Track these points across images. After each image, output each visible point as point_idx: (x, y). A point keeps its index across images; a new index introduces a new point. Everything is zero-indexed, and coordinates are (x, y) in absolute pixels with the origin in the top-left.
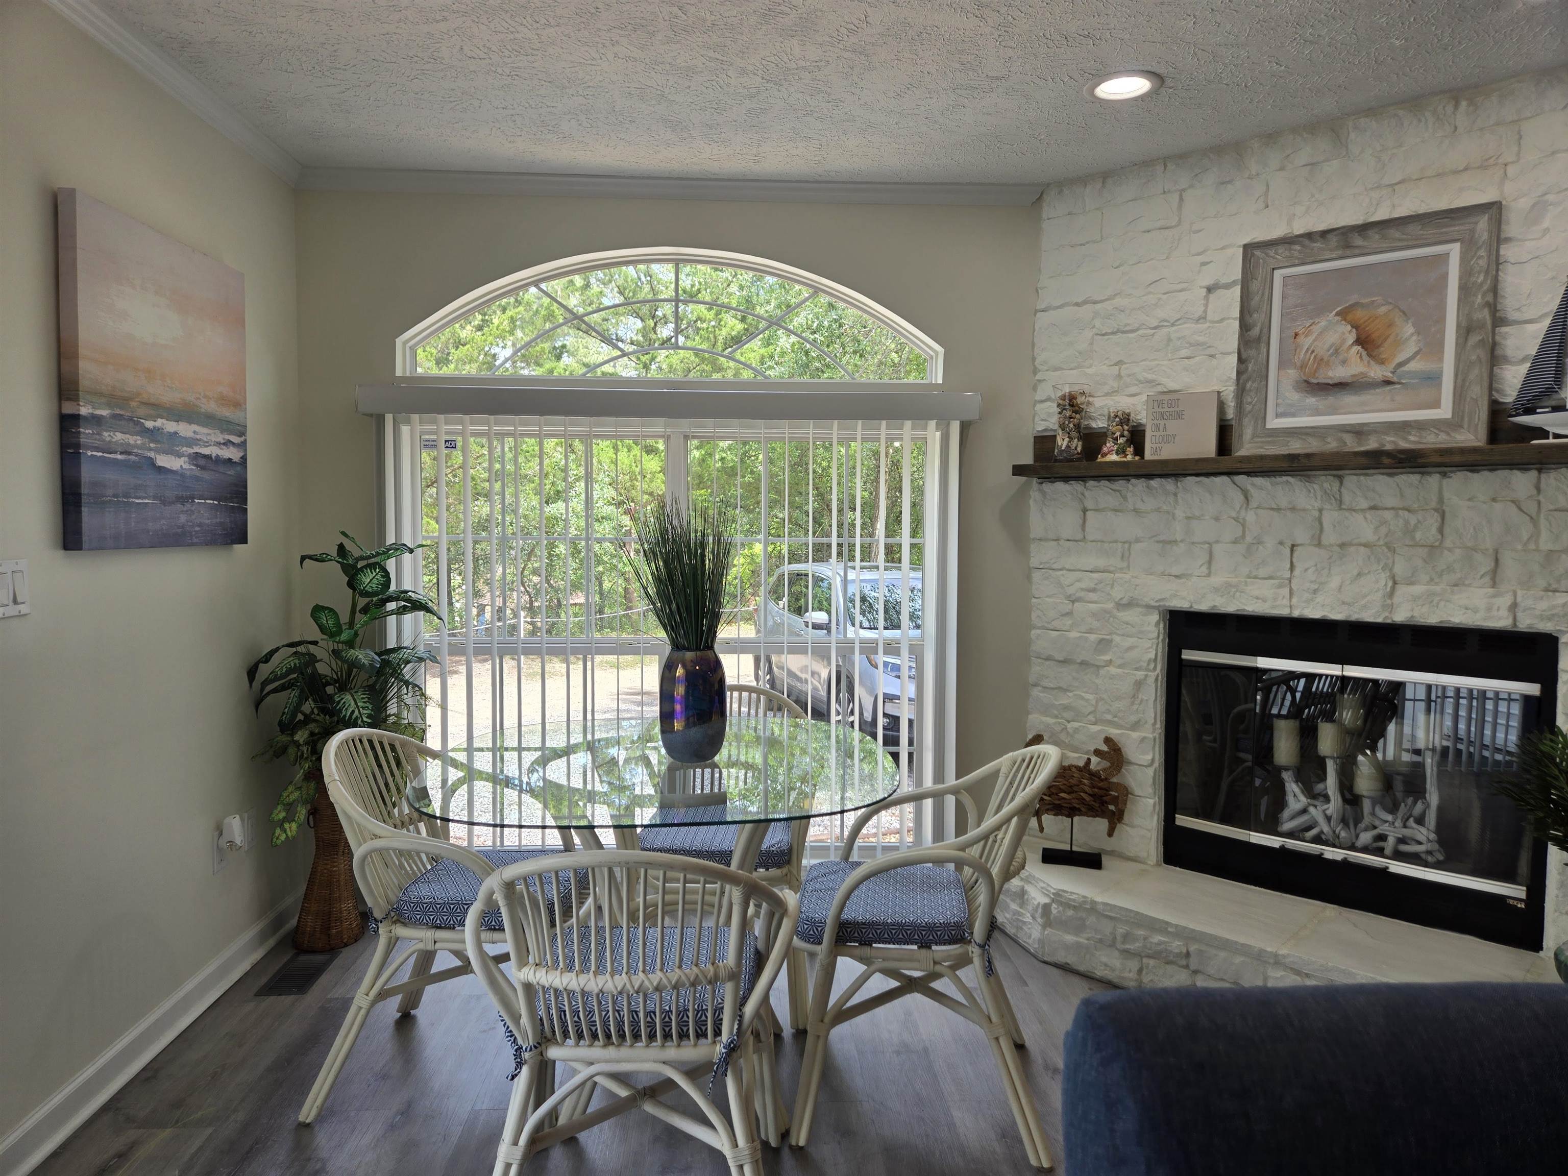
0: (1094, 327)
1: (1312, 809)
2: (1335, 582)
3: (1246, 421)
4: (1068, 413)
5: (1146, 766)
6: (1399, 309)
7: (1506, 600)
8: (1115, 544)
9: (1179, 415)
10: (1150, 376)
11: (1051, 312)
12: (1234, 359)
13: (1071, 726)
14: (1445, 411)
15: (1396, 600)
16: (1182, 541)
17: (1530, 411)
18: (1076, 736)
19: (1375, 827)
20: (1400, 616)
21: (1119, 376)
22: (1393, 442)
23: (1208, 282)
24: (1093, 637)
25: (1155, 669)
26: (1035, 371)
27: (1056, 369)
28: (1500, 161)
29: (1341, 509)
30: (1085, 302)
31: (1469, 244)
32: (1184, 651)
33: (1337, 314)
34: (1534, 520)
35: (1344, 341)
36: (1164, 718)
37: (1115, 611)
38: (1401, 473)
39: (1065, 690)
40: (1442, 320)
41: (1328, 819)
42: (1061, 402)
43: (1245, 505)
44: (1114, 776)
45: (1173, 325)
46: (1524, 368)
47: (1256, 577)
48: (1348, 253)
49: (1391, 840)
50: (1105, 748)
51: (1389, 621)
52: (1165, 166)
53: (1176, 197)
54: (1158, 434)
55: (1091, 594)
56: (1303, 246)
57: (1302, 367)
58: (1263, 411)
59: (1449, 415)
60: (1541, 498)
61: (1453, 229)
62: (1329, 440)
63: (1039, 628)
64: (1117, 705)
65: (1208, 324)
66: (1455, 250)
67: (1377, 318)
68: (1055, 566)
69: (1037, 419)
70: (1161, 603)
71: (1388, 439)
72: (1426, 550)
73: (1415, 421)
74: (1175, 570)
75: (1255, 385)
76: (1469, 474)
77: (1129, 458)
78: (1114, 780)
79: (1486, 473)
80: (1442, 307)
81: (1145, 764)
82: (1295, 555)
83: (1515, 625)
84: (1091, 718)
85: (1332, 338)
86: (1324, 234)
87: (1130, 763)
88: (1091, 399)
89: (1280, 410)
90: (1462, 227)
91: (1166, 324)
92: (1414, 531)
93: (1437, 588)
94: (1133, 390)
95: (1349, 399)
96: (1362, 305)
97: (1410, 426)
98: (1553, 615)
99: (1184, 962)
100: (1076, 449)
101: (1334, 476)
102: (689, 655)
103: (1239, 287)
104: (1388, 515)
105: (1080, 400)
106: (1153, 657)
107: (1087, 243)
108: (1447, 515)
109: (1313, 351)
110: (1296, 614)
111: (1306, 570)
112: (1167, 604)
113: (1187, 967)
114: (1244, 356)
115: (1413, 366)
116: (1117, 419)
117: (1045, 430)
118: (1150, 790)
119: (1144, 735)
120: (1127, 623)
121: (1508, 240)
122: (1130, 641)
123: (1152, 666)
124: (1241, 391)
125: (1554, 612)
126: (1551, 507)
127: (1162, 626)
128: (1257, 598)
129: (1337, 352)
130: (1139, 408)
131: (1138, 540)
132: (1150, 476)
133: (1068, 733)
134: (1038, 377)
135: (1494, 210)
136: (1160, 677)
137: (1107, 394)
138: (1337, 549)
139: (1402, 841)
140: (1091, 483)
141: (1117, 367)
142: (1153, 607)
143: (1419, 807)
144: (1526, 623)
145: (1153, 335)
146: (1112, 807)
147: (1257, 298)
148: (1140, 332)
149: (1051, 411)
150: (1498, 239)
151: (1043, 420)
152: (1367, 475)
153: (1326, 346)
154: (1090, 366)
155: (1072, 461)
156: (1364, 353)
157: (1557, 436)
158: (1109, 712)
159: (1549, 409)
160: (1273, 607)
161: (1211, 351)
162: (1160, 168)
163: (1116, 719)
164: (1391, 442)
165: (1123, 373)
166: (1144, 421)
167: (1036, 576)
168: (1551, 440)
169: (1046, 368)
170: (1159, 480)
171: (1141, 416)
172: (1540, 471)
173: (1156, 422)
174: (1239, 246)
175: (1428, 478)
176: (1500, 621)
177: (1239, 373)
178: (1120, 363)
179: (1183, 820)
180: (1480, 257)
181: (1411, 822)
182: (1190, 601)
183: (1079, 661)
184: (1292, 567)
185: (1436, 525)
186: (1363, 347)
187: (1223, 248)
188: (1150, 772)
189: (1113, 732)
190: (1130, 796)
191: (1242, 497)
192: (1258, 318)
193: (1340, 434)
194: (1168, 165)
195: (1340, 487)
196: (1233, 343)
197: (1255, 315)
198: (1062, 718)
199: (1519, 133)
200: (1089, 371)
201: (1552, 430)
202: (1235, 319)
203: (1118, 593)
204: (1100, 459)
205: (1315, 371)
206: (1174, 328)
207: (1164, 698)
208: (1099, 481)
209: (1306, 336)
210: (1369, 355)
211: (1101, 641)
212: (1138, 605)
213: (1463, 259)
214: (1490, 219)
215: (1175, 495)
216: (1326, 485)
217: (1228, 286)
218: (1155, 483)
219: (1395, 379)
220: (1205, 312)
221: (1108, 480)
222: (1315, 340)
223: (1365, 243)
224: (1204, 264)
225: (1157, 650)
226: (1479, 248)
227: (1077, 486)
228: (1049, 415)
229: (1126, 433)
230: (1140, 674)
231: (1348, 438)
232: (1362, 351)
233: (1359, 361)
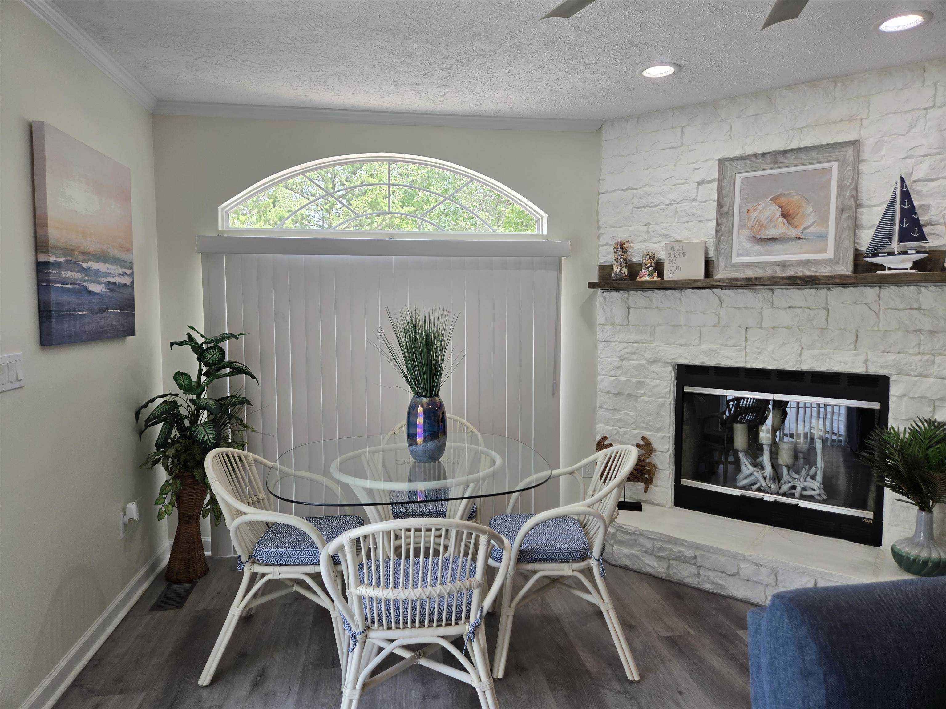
0: (633, 203)
1: (756, 473)
2: (770, 348)
3: (720, 259)
4: (620, 253)
5: (665, 452)
6: (805, 198)
7: (862, 358)
8: (646, 327)
9: (683, 255)
10: (665, 232)
11: (608, 194)
12: (714, 223)
13: (622, 430)
14: (829, 255)
15: (803, 358)
16: (684, 326)
17: (876, 255)
18: (625, 436)
19: (789, 482)
20: (805, 367)
21: (648, 232)
22: (803, 272)
23: (699, 179)
24: (634, 380)
25: (669, 397)
26: (599, 228)
27: (612, 227)
28: (859, 117)
29: (773, 308)
30: (628, 189)
31: (843, 163)
32: (685, 387)
33: (771, 200)
34: (877, 315)
35: (775, 214)
36: (674, 425)
37: (646, 365)
38: (806, 288)
39: (619, 410)
40: (828, 204)
41: (765, 478)
42: (616, 246)
43: (720, 305)
44: (647, 458)
45: (678, 203)
46: (872, 232)
47: (726, 346)
48: (776, 166)
49: (799, 489)
50: (642, 443)
51: (799, 369)
52: (673, 113)
53: (680, 130)
54: (671, 265)
55: (633, 356)
56: (752, 161)
57: (752, 229)
58: (730, 253)
59: (832, 257)
60: (880, 302)
61: (834, 154)
62: (767, 269)
63: (603, 375)
64: (649, 418)
65: (698, 203)
66: (835, 166)
67: (792, 202)
68: (612, 340)
69: (600, 254)
70: (673, 361)
71: (799, 269)
72: (820, 330)
73: (814, 260)
74: (681, 342)
75: (726, 238)
76: (842, 288)
77: (655, 279)
78: (647, 461)
79: (851, 289)
80: (828, 197)
81: (665, 451)
82: (748, 333)
83: (867, 371)
84: (633, 426)
85: (767, 213)
86: (763, 155)
87: (655, 451)
88: (632, 245)
89: (740, 252)
90: (839, 153)
91: (674, 202)
92: (812, 320)
93: (825, 351)
94: (656, 239)
95: (777, 247)
96: (785, 195)
97: (811, 262)
98: (887, 366)
99: (693, 562)
100: (624, 273)
101: (769, 289)
102: (425, 400)
103: (717, 182)
104: (799, 311)
105: (626, 245)
106: (669, 391)
107: (629, 155)
108: (830, 311)
109: (758, 220)
110: (749, 366)
111: (754, 342)
112: (676, 361)
113: (695, 564)
114: (719, 222)
115: (811, 229)
116: (648, 257)
117: (605, 262)
118: (668, 466)
119: (664, 435)
120: (654, 372)
121: (863, 161)
122: (655, 382)
123: (668, 396)
124: (718, 242)
125: (888, 364)
126: (886, 307)
127: (673, 373)
128: (727, 357)
129: (771, 221)
130: (659, 250)
131: (659, 325)
132: (666, 289)
133: (620, 434)
134: (600, 231)
135: (856, 144)
136: (672, 402)
137: (641, 242)
138: (772, 330)
139: (804, 489)
140: (632, 293)
141: (647, 227)
142: (668, 363)
143: (813, 470)
144: (872, 370)
145: (667, 208)
146: (647, 476)
147: (727, 190)
148: (660, 207)
149: (609, 251)
150: (858, 160)
151: (604, 256)
152: (786, 289)
153: (765, 217)
154: (631, 226)
155: (622, 280)
156: (786, 222)
157: (890, 269)
158: (643, 422)
159: (886, 254)
160: (737, 362)
161: (700, 219)
162: (671, 113)
163: (647, 426)
164: (801, 272)
165: (650, 230)
166: (663, 257)
167: (600, 346)
168: (887, 272)
169: (605, 226)
170: (671, 291)
171: (662, 255)
172: (880, 287)
173: (670, 258)
174: (716, 160)
175: (819, 290)
176: (859, 369)
177: (717, 232)
178: (649, 224)
179: (685, 482)
180: (848, 170)
181: (808, 479)
182: (689, 359)
183: (626, 394)
184: (746, 340)
185: (825, 316)
186: (785, 219)
187: (707, 160)
188: (667, 455)
189: (646, 434)
190: (656, 469)
191: (719, 301)
192: (726, 201)
193: (773, 267)
194: (675, 112)
195: (772, 296)
196: (713, 214)
197: (725, 199)
198: (616, 426)
199: (869, 102)
200: (630, 228)
201: (887, 265)
202: (714, 201)
203: (648, 355)
204: (638, 279)
205: (759, 231)
206: (679, 205)
207: (674, 414)
208: (637, 291)
209: (754, 212)
210: (789, 223)
211: (639, 382)
212: (659, 362)
213: (840, 172)
214: (854, 149)
215: (680, 299)
216: (765, 294)
217: (709, 182)
218: (669, 292)
219: (802, 236)
220: (697, 196)
221: (642, 291)
222: (758, 214)
223: (786, 161)
224: (696, 169)
225: (670, 387)
226: (848, 165)
227: (624, 294)
228: (608, 253)
229: (653, 264)
230: (661, 401)
231: (778, 269)
232: (784, 220)
233: (783, 226)
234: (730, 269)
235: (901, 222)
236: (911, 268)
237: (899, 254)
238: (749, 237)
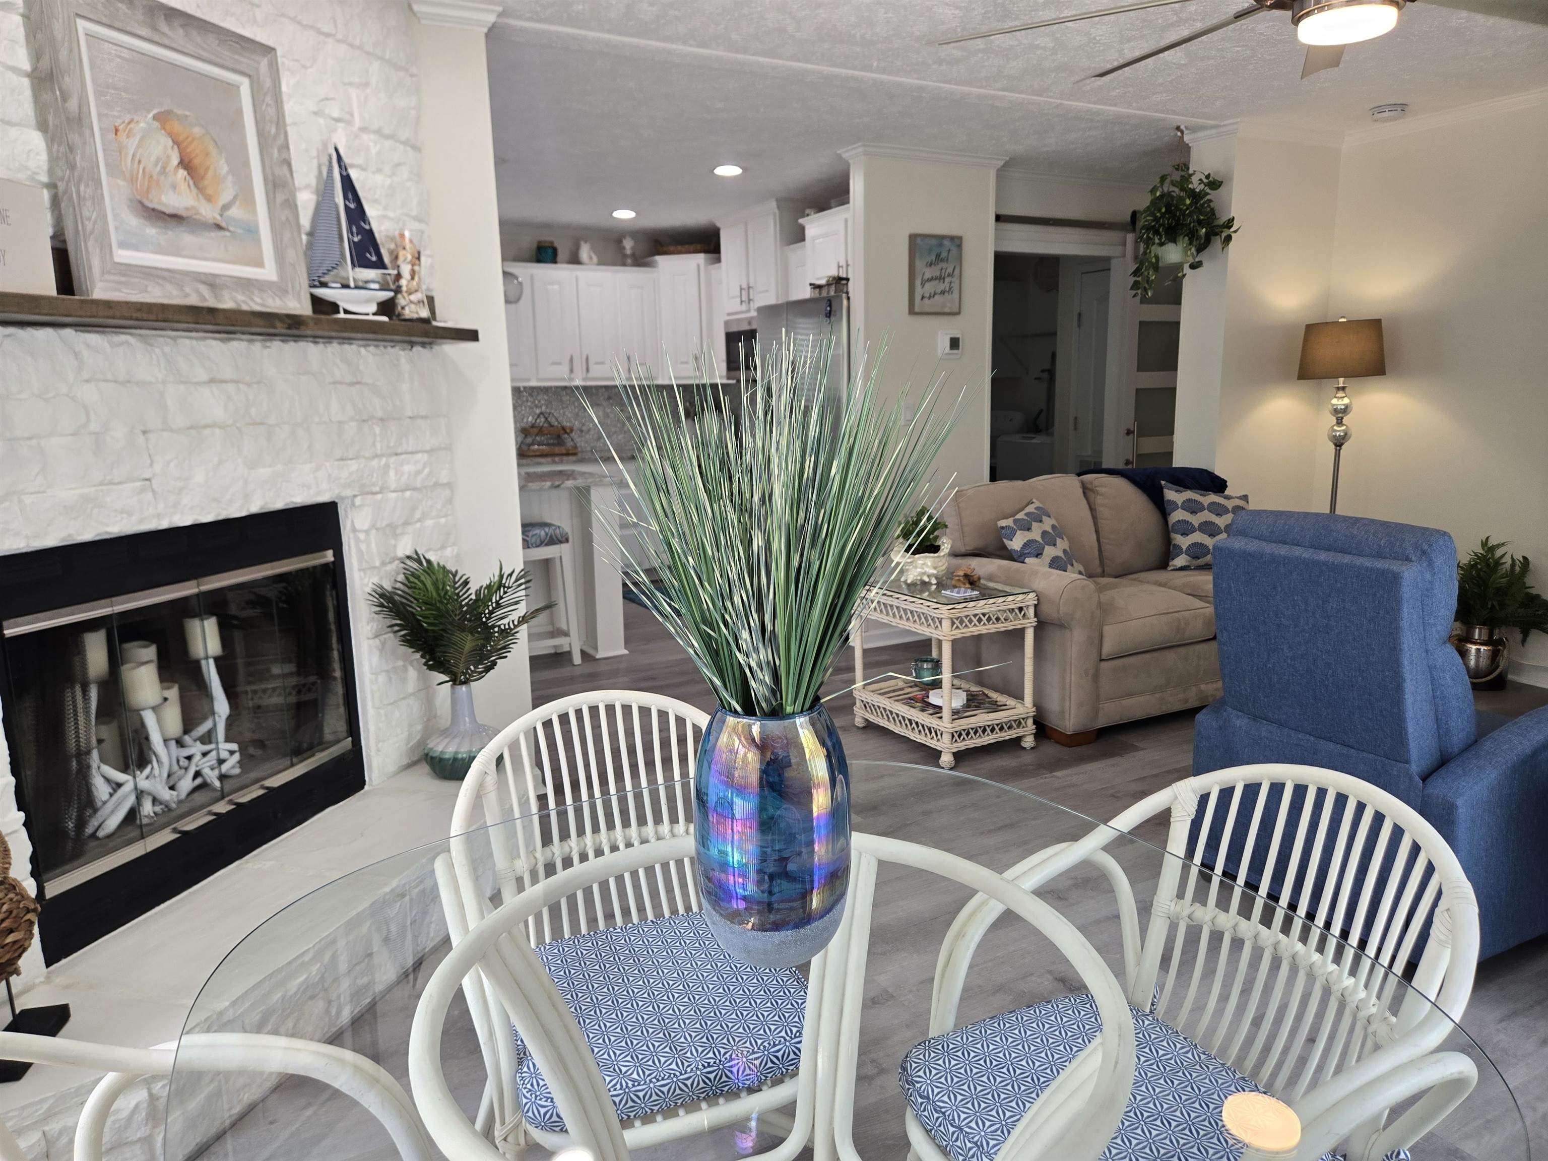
9: (3, 217)
14: (270, 273)
15: (251, 486)
17: (325, 285)
20: (256, 506)
29: (181, 382)
31: (256, 85)
34: (325, 393)
40: (248, 164)
43: (78, 375)
47: (111, 483)
48: (156, 37)
51: (249, 513)
58: (105, 234)
59: (276, 277)
60: (325, 371)
66: (245, 85)
72: (267, 427)
73: (256, 280)
75: (87, 190)
76: (282, 344)
79: (292, 344)
80: (245, 148)
82: (150, 445)
89: (123, 237)
90: (249, 62)
92: (251, 407)
93: (278, 469)
95: (188, 239)
104: (231, 388)
109: (140, 162)
110: (165, 524)
111: (167, 464)
126: (332, 380)
129: (164, 171)
135: (273, 56)
147: (64, 55)
156: (191, 183)
157: (346, 312)
159: (339, 285)
160: (143, 521)
168: (342, 315)
175: (253, 346)
179: (54, 888)
180: (268, 105)
184: (152, 464)
185: (265, 400)
186: (189, 174)
191: (76, 364)
192: (71, 84)
193: (196, 285)
195: (177, 354)
196: (19, 108)
201: (342, 305)
202: (12, 69)
213: (253, 99)
214: (270, 64)
219: (223, 224)
226: (265, 94)
231: (205, 290)
232: (188, 178)
233: (188, 191)
234: (116, 278)
235: (350, 231)
236: (374, 314)
237: (357, 287)
238: (131, 200)
